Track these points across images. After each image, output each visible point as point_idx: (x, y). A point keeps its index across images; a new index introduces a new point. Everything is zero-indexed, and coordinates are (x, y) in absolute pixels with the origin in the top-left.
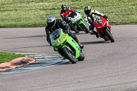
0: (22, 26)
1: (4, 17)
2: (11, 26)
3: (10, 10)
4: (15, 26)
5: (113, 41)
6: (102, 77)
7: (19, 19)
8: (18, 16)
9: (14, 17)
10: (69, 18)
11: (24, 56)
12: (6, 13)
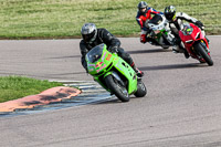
0: (60, 37)
1: (31, 22)
2: (41, 37)
3: (41, 11)
5: (210, 64)
6: (188, 118)
7: (54, 25)
8: (53, 21)
9: (46, 22)
10: (150, 25)
11: (62, 84)
12: (34, 15)
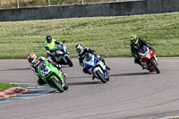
4: (9, 58)
8: (12, 48)
